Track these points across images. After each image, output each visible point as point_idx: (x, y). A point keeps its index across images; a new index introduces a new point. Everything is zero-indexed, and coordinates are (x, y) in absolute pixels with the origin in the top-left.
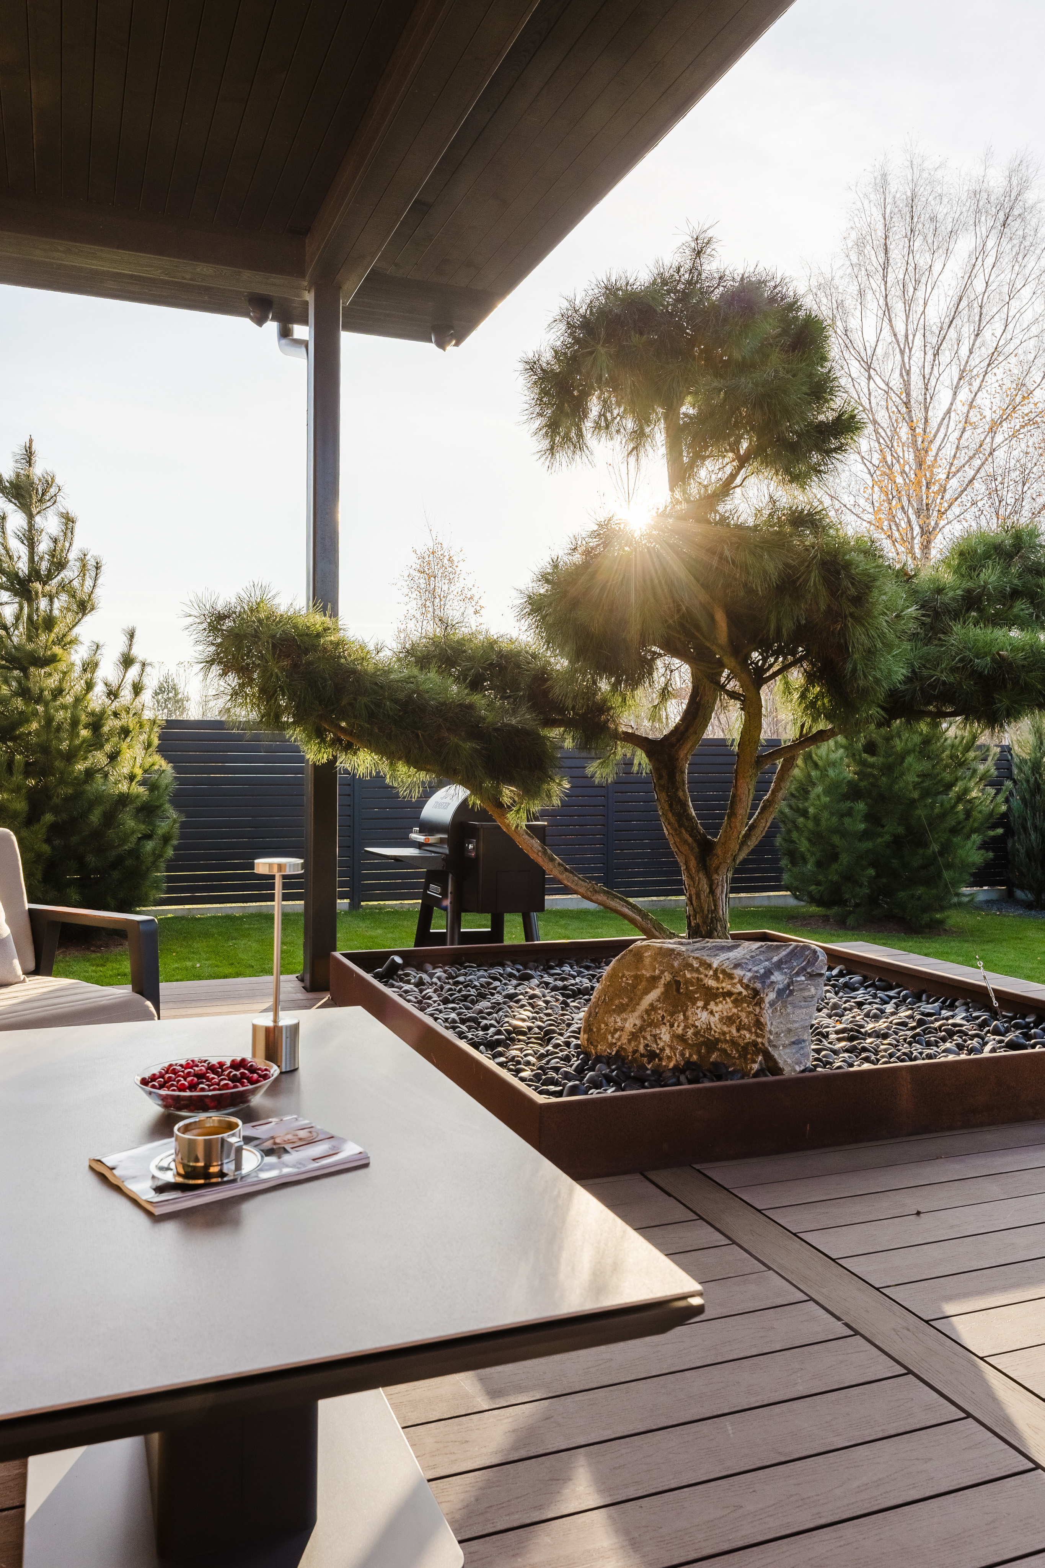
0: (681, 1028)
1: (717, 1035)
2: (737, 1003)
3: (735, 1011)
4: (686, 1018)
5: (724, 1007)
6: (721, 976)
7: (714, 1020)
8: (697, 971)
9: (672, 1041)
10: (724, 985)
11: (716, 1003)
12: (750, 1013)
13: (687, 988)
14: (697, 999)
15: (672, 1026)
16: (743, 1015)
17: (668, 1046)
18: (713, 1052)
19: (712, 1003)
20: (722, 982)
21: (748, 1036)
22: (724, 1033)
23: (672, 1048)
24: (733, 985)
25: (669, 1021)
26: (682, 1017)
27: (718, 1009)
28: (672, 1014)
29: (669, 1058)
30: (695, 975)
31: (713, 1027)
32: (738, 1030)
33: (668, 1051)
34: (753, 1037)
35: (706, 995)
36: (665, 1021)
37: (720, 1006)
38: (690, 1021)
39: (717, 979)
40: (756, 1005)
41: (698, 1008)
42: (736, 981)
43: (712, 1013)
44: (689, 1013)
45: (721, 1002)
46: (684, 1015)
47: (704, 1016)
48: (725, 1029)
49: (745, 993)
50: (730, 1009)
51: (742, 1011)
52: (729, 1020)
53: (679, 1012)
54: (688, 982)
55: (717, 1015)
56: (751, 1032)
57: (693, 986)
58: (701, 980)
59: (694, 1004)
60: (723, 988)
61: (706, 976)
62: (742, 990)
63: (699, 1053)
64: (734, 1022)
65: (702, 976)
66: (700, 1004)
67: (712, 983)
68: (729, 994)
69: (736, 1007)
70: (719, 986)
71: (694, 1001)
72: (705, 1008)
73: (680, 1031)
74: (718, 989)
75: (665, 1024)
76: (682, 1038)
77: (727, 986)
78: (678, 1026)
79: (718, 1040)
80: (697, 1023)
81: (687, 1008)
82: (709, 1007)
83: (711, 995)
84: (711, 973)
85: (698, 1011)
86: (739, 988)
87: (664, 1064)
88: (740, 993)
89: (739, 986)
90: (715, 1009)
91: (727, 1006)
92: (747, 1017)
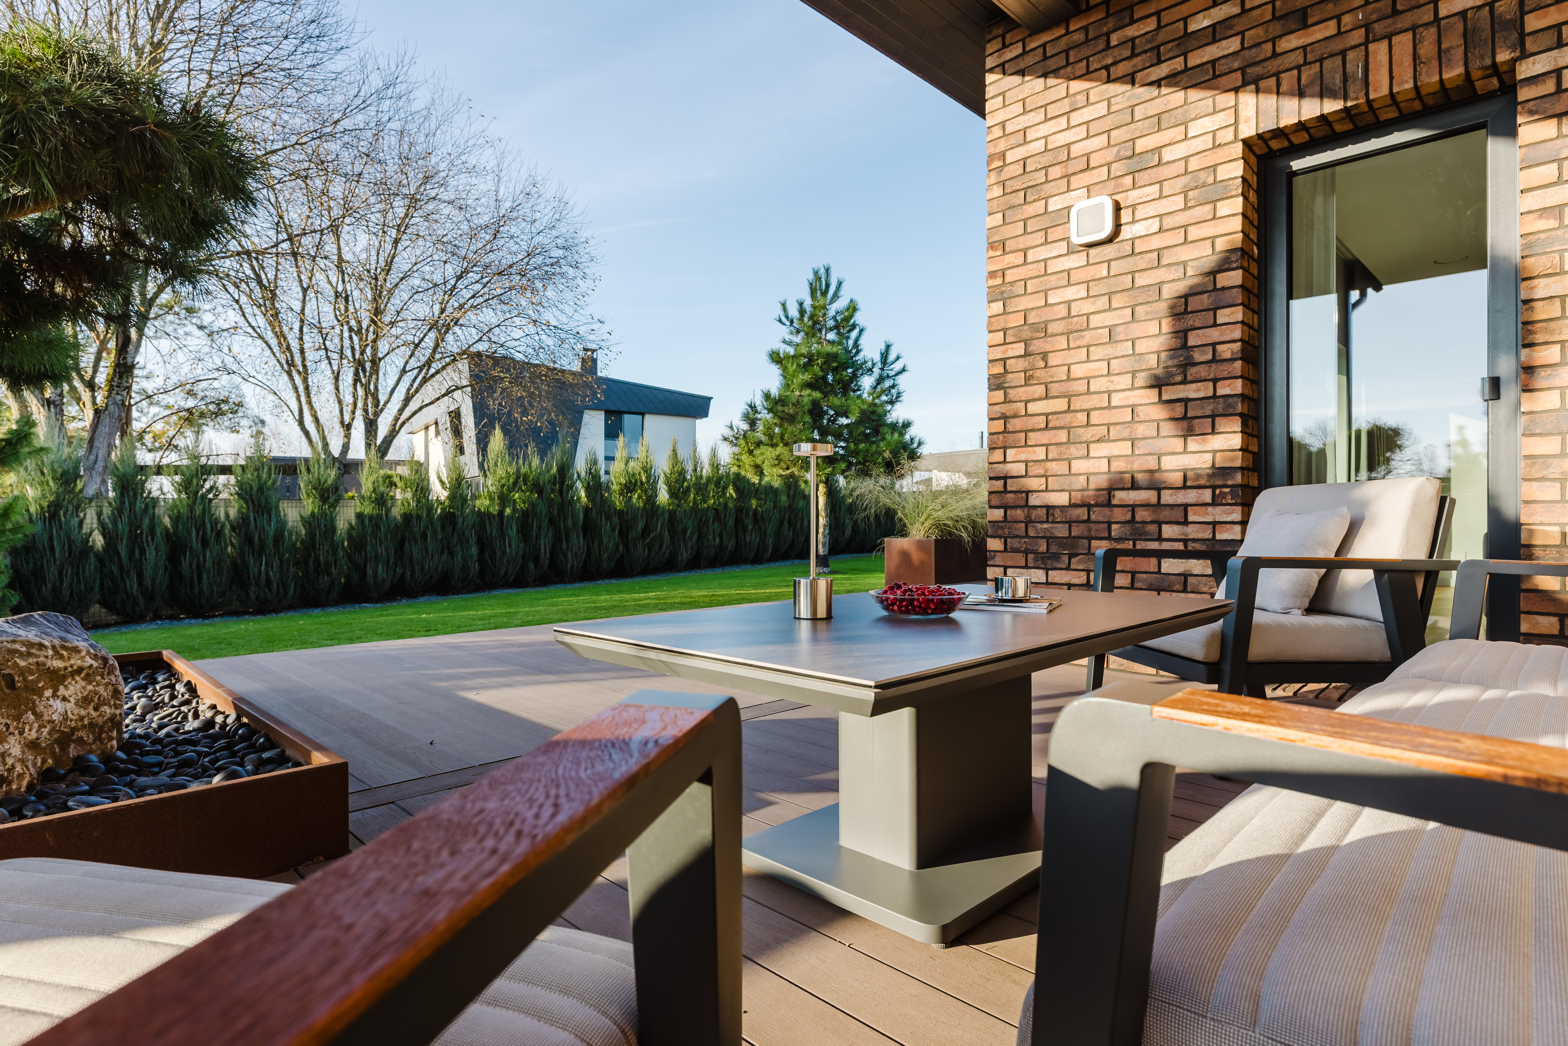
0: (34, 731)
1: (73, 724)
2: (88, 678)
3: (90, 687)
4: (38, 716)
5: (75, 688)
6: (65, 653)
7: (70, 706)
8: (29, 654)
9: (23, 752)
10: (72, 661)
11: (65, 686)
12: (107, 685)
13: (25, 679)
14: (43, 689)
15: (21, 733)
16: (101, 689)
17: (19, 760)
18: (69, 746)
19: (61, 688)
20: (69, 659)
21: (108, 711)
22: (82, 718)
23: (23, 761)
24: (82, 658)
25: (16, 728)
26: (32, 717)
27: (69, 692)
28: (18, 718)
29: (21, 776)
30: (32, 660)
31: (70, 715)
32: (96, 709)
33: (19, 768)
34: (113, 711)
35: (52, 680)
36: (12, 729)
37: (71, 688)
38: (46, 718)
39: (61, 657)
40: (109, 674)
41: (48, 699)
42: (84, 653)
43: (64, 699)
44: (41, 708)
45: (70, 683)
46: (35, 713)
47: (58, 705)
48: (83, 712)
49: (95, 664)
50: (84, 688)
51: (98, 685)
52: (85, 701)
53: (26, 712)
54: (23, 672)
55: (72, 699)
56: (110, 706)
57: (32, 674)
58: (44, 664)
59: (41, 696)
60: (71, 666)
61: (47, 657)
62: (93, 662)
63: (53, 755)
64: (92, 701)
65: (42, 659)
66: (48, 693)
67: (57, 664)
68: (80, 670)
69: (90, 683)
70: (67, 664)
71: (40, 693)
72: (55, 695)
73: (34, 735)
74: (66, 668)
75: (12, 734)
76: (33, 745)
77: (76, 662)
78: (30, 730)
79: (74, 730)
80: (54, 717)
81: (34, 702)
82: (59, 694)
83: (57, 678)
84: (50, 652)
85: (51, 702)
86: (89, 661)
87: (14, 787)
88: (91, 666)
89: (88, 658)
90: (67, 693)
91: (78, 686)
92: (106, 690)
